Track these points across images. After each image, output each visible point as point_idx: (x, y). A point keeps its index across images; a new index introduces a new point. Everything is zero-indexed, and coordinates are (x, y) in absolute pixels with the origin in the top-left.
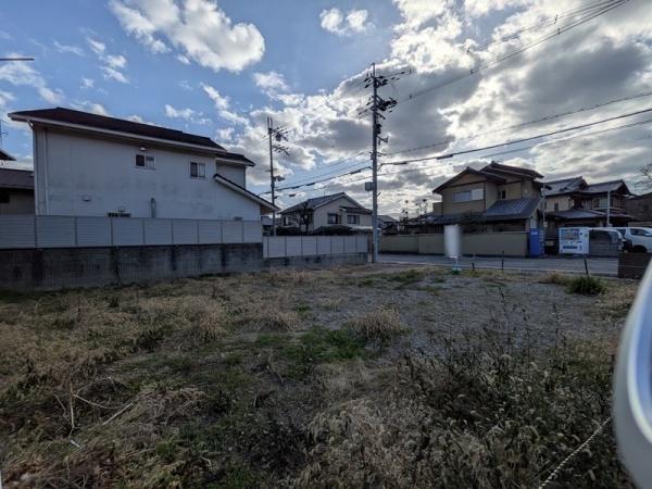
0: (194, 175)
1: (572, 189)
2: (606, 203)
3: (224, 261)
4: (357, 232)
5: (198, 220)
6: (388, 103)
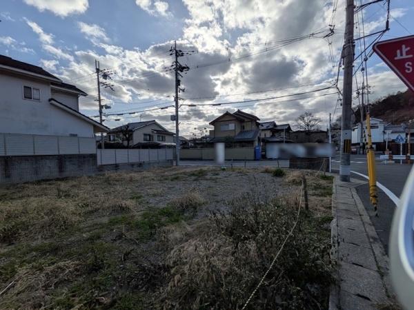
0: (28, 96)
1: (271, 127)
2: (283, 134)
3: (61, 168)
4: (164, 147)
5: (34, 136)
6: (184, 68)
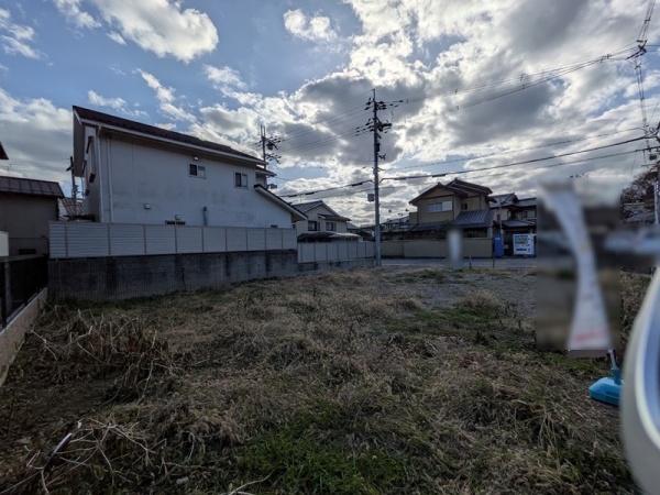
3: (268, 267)
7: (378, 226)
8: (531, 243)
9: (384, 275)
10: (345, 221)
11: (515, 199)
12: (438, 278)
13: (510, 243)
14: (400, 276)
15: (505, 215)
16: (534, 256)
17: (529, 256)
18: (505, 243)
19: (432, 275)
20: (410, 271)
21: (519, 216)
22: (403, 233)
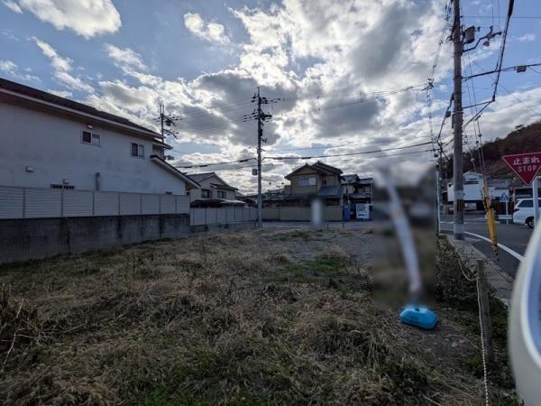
7: (260, 196)
8: (367, 210)
9: (264, 235)
10: (234, 190)
11: (358, 179)
12: (305, 237)
13: (354, 210)
14: (277, 236)
15: (351, 190)
16: (370, 220)
17: (366, 220)
18: (351, 210)
19: (301, 234)
20: (284, 232)
21: (360, 191)
22: (280, 201)
